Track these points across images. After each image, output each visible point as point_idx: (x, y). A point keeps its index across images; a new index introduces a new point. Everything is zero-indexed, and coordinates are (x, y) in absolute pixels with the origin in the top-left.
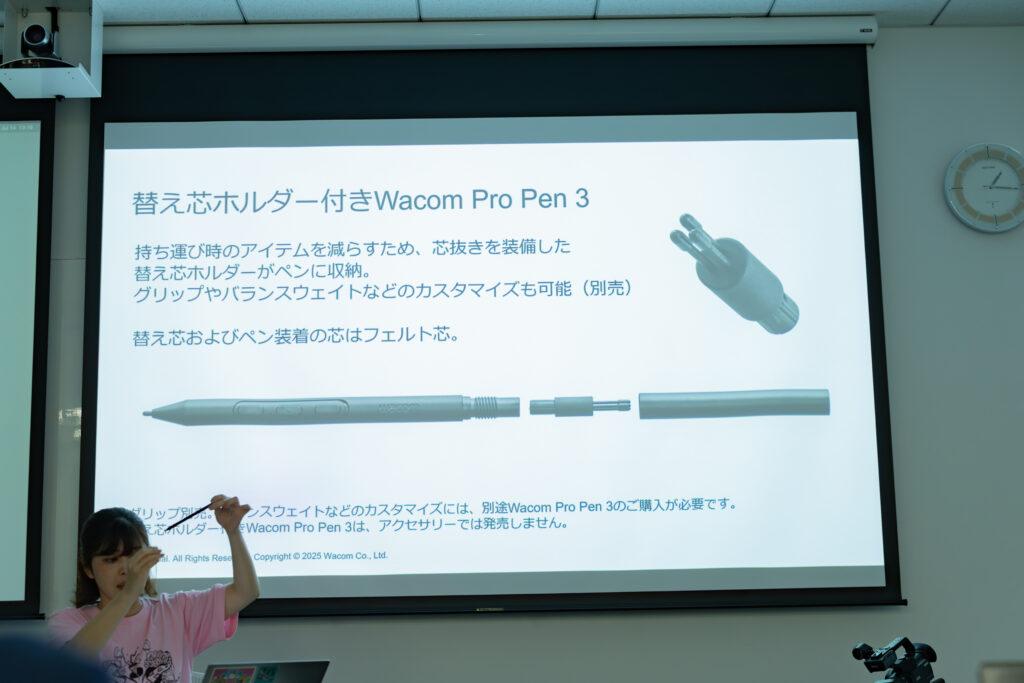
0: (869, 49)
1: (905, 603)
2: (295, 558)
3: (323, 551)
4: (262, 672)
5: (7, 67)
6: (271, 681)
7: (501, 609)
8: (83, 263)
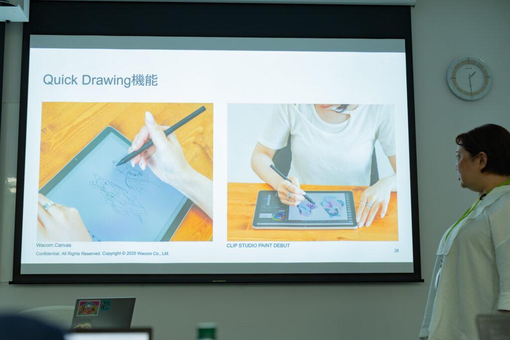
0: (412, 8)
1: (423, 281)
2: (123, 254)
3: (137, 251)
4: (103, 304)
6: (108, 309)
7: (225, 281)
8: (18, 105)
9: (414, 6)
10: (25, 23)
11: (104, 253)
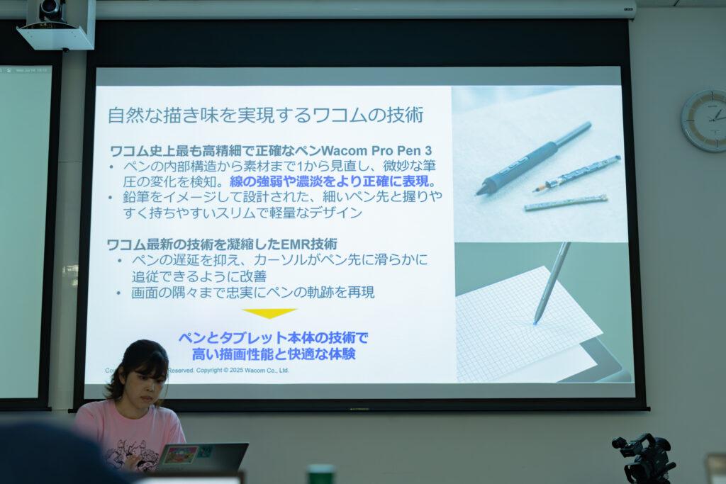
0: (630, 22)
1: (649, 409)
2: (225, 371)
3: (244, 367)
4: (202, 450)
5: (30, 27)
6: (208, 456)
7: (367, 409)
8: (80, 165)
9: (633, 19)
10: (89, 52)
11: (199, 370)
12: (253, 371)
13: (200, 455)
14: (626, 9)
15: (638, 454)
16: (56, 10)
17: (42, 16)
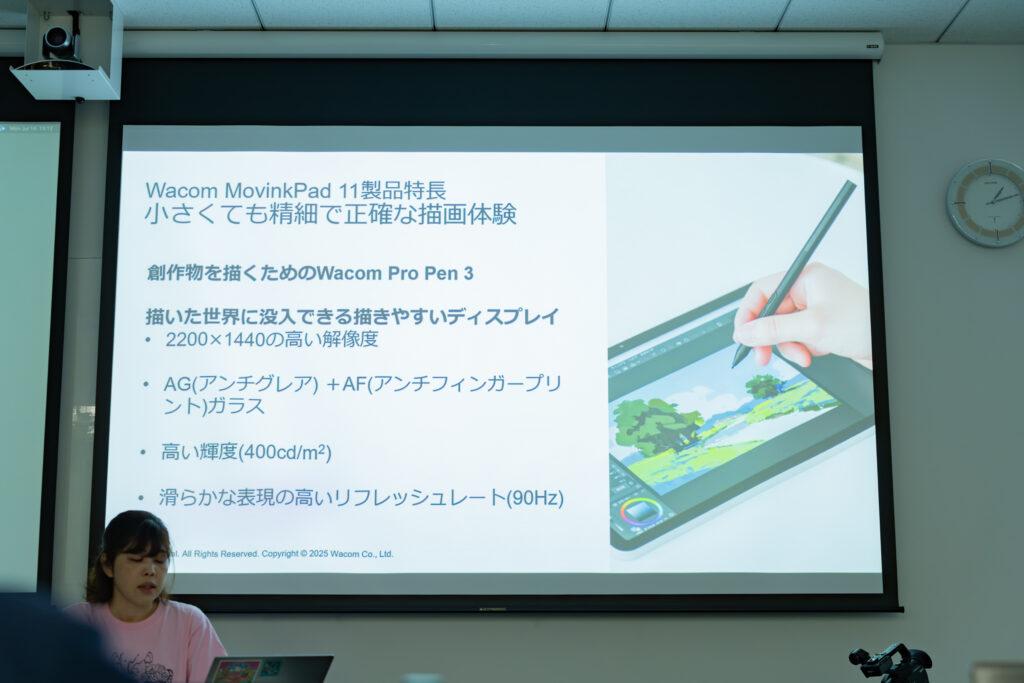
0: (875, 65)
1: (902, 610)
2: (303, 556)
3: (330, 548)
4: (267, 665)
5: (28, 68)
6: (276, 674)
7: (504, 609)
8: (99, 262)
9: (878, 61)
10: (112, 103)
11: (265, 554)
12: (342, 555)
13: (264, 672)
14: (869, 47)
15: (886, 672)
16: (66, 43)
17: (46, 51)
